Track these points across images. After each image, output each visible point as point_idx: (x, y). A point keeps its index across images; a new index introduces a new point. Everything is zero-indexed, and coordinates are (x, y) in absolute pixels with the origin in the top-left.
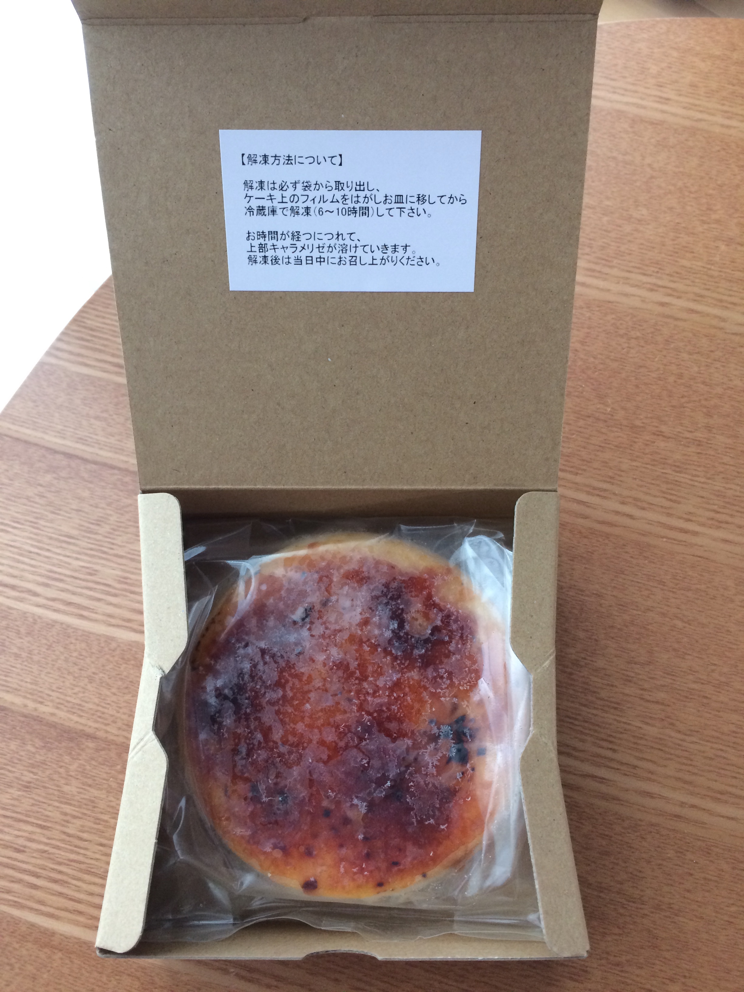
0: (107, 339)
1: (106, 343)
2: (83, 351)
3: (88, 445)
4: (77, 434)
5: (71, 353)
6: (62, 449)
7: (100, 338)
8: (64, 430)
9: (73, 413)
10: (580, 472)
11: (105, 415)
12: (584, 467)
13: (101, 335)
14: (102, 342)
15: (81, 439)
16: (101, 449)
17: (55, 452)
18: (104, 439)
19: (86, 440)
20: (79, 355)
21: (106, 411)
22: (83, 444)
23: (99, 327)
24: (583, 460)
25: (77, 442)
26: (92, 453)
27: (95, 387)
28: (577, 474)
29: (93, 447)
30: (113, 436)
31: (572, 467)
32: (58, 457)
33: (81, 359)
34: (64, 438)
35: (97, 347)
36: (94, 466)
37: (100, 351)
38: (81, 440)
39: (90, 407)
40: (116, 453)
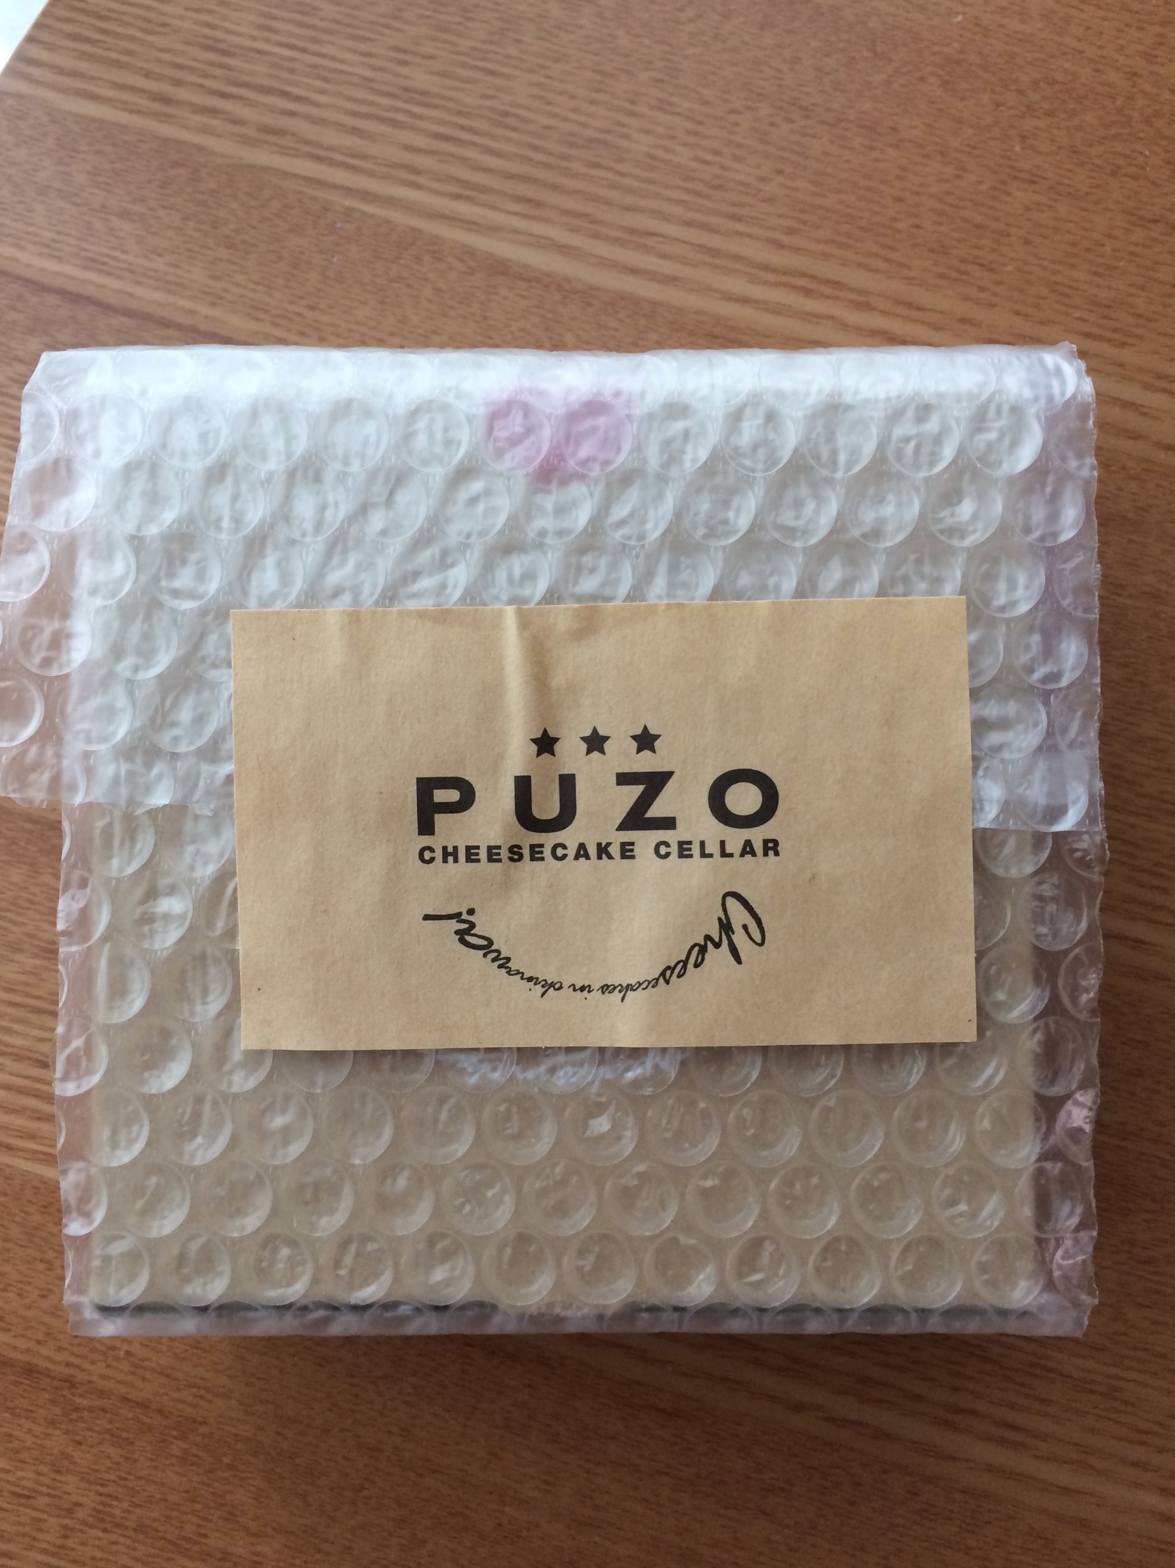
0: (132, 39)
1: (131, 46)
2: (83, 66)
3: (109, 274)
4: (85, 250)
5: (59, 70)
6: (58, 283)
7: (117, 35)
8: (58, 242)
9: (75, 204)
10: (1129, 340)
11: (138, 208)
12: (1140, 331)
13: (120, 30)
14: (123, 44)
15: (94, 260)
16: (137, 283)
17: (44, 289)
18: (140, 261)
19: (104, 264)
20: (75, 74)
21: (142, 200)
22: (100, 271)
23: (114, 11)
24: (1139, 316)
25: (86, 268)
26: (118, 291)
27: (114, 145)
28: (1123, 344)
29: (121, 278)
30: (160, 255)
31: (1115, 330)
32: (51, 299)
33: (80, 84)
34: (59, 259)
35: (113, 55)
36: (127, 321)
37: (121, 65)
38: (92, 263)
39: (108, 191)
40: (169, 292)
